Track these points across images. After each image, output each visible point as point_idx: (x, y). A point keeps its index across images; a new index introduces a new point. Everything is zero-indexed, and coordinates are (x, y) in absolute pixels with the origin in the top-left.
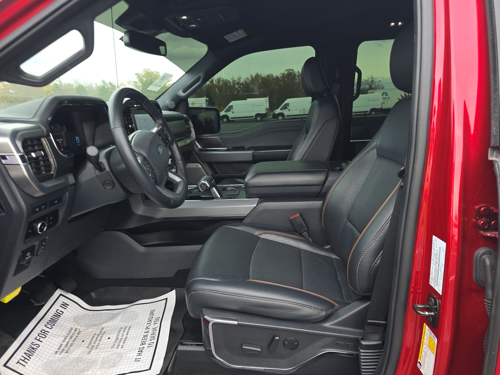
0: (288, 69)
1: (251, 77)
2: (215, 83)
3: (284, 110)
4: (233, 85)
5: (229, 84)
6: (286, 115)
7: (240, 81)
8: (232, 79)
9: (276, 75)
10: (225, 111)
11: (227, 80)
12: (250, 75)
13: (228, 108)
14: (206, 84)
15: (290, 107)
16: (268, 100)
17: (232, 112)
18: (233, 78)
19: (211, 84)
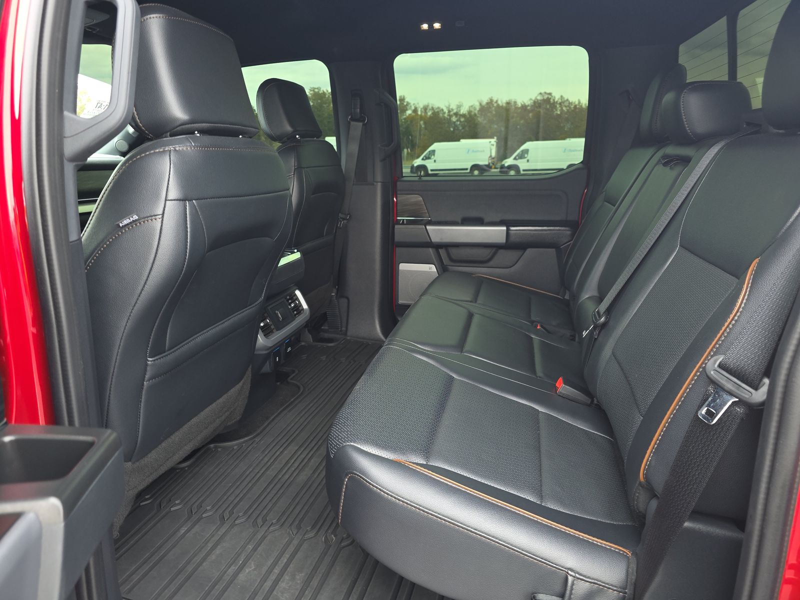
0: (543, 92)
1: (481, 104)
2: (419, 113)
3: (520, 161)
4: (448, 117)
5: (441, 115)
6: (521, 168)
7: (460, 111)
8: (447, 107)
9: (523, 102)
10: (423, 159)
11: (438, 108)
12: (478, 101)
13: (427, 153)
14: (406, 115)
15: (529, 156)
16: (495, 144)
17: (433, 160)
18: (449, 106)
19: (413, 114)
